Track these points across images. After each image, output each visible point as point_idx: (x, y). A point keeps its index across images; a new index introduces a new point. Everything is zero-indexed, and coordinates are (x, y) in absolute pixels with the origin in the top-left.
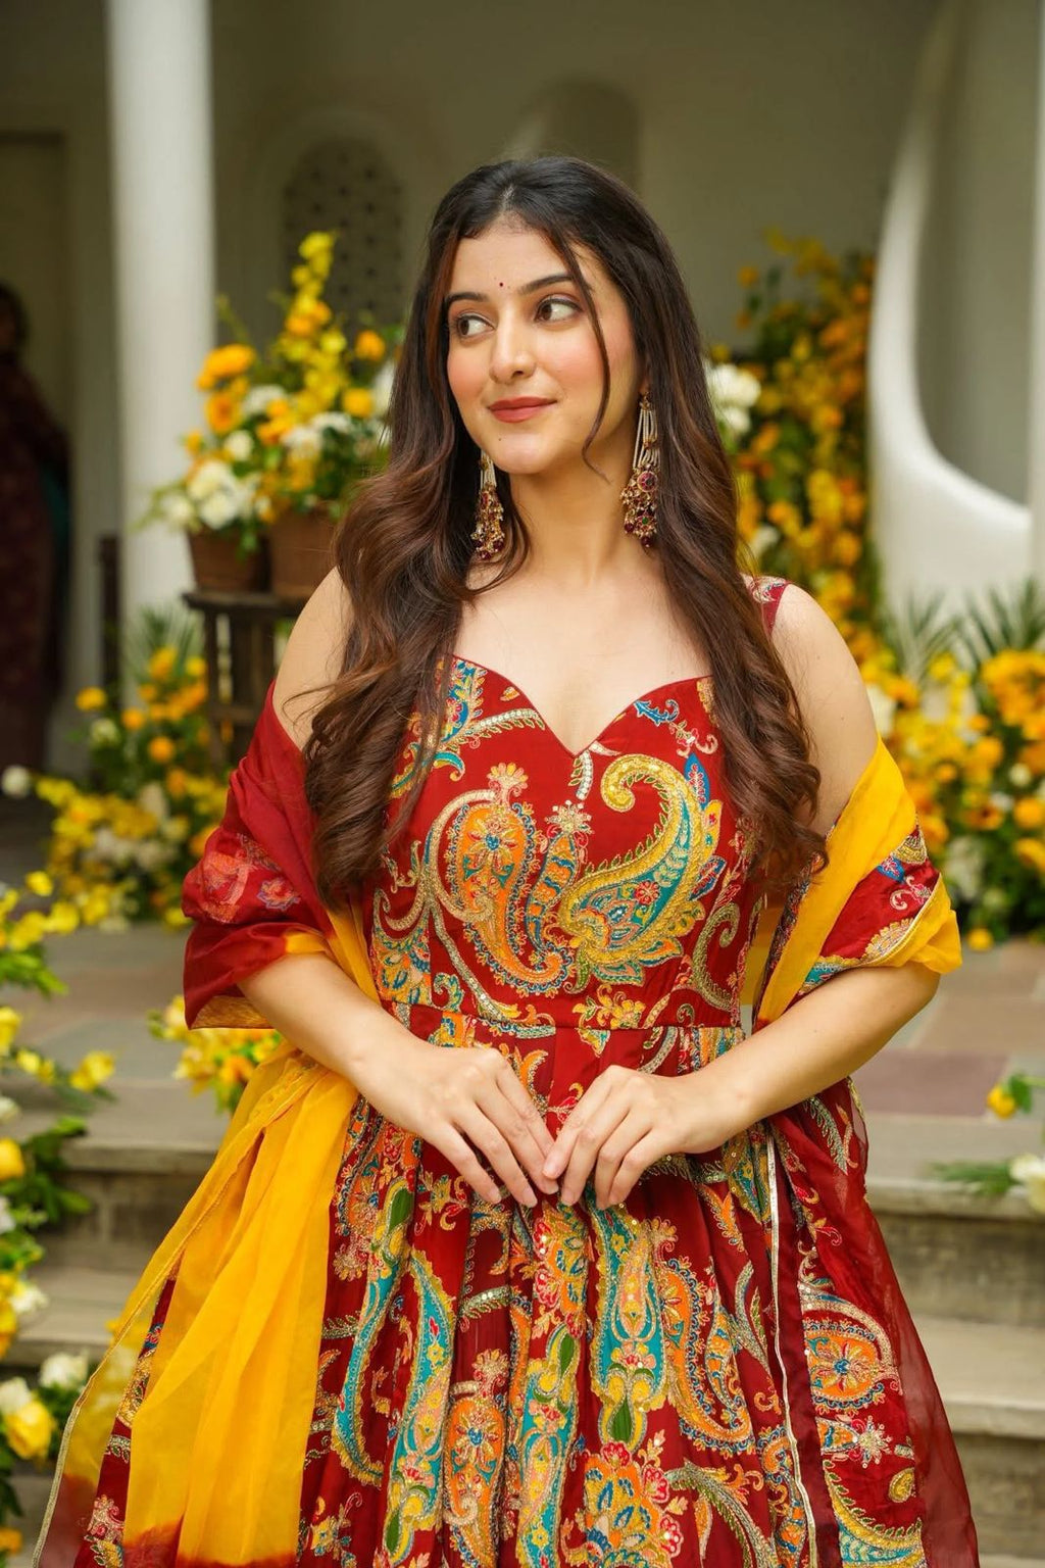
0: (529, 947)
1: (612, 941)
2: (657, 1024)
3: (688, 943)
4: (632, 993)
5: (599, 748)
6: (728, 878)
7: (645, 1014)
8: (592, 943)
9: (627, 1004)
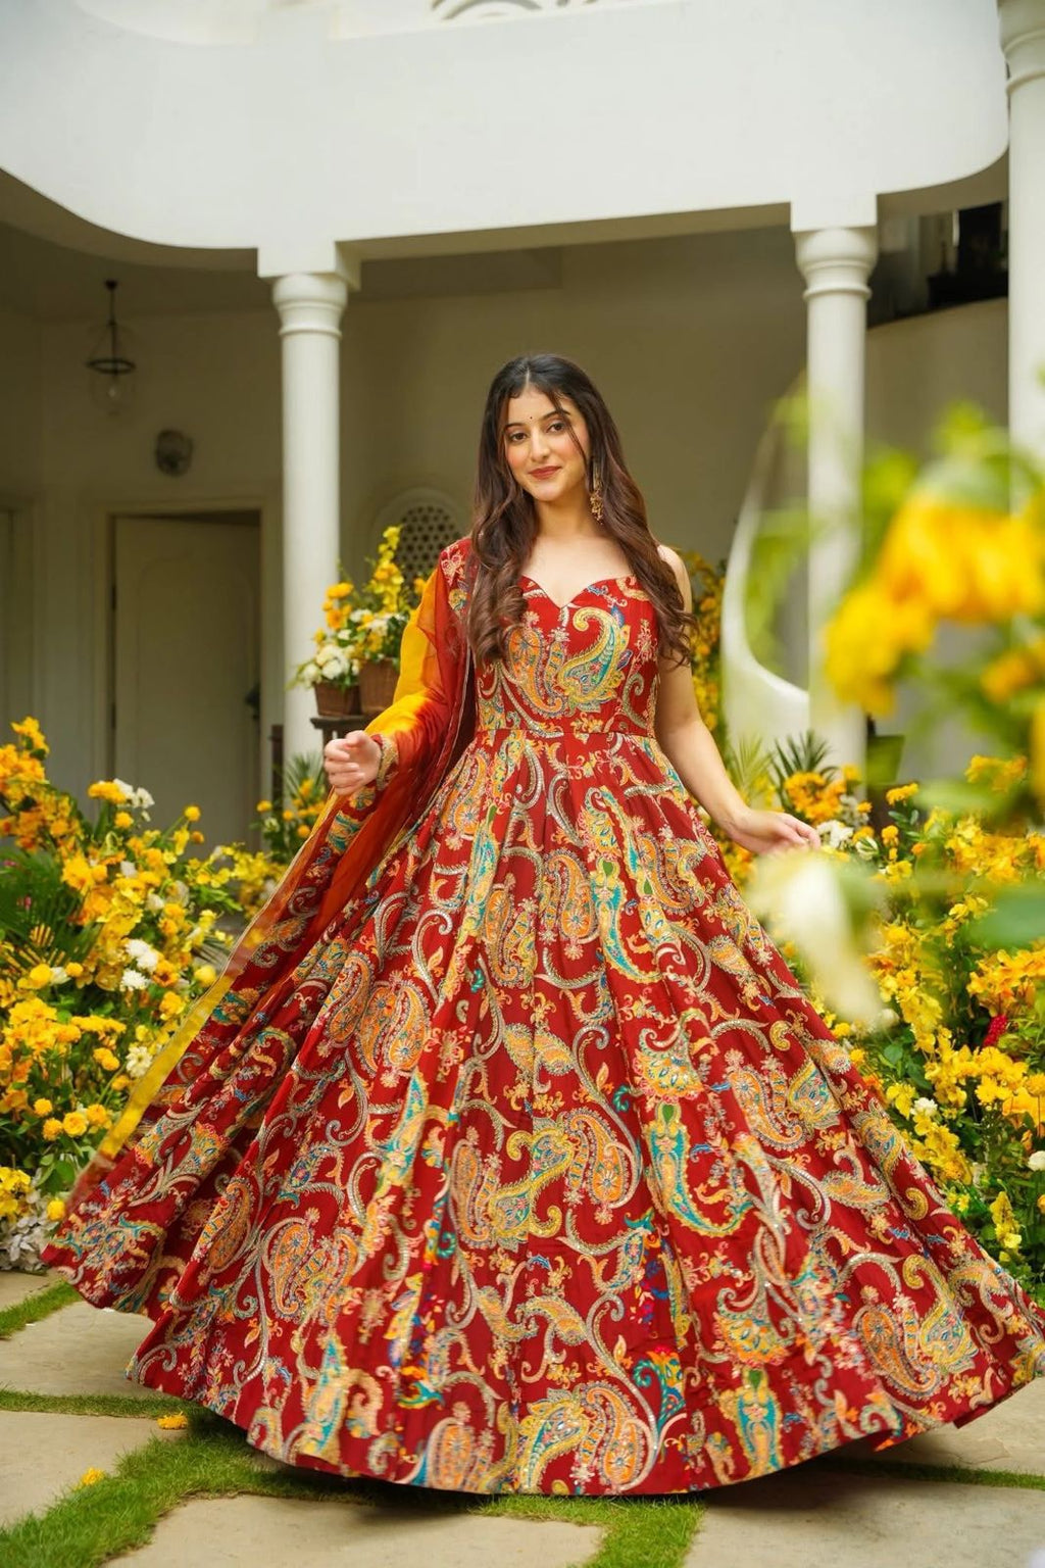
0: (547, 696)
1: (584, 691)
2: (610, 731)
3: (619, 691)
4: (596, 716)
5: (572, 605)
6: (634, 660)
7: (604, 726)
9: (595, 721)
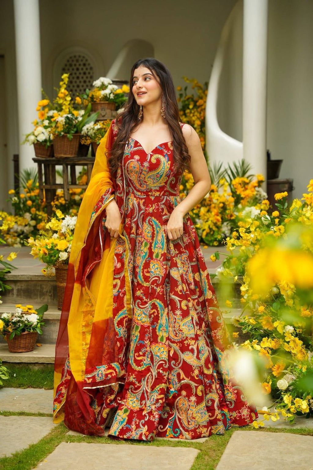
0: (141, 184)
1: (154, 183)
2: (162, 195)
3: (166, 183)
4: (158, 191)
5: (151, 153)
6: (171, 173)
7: (160, 194)
8: (151, 183)
9: (157, 193)
